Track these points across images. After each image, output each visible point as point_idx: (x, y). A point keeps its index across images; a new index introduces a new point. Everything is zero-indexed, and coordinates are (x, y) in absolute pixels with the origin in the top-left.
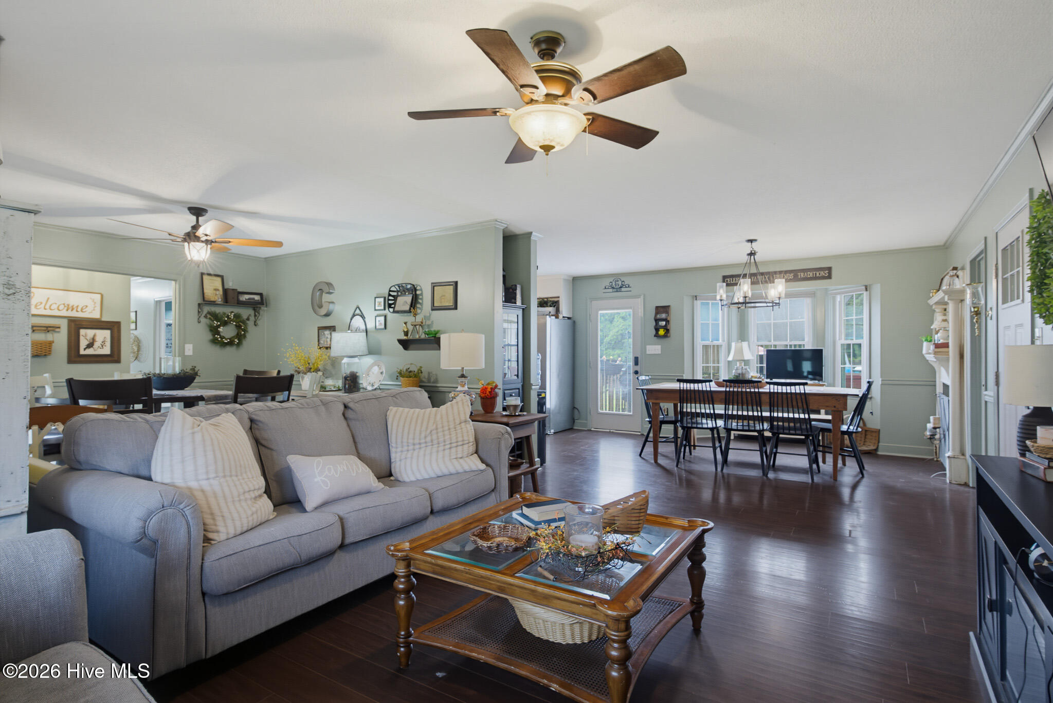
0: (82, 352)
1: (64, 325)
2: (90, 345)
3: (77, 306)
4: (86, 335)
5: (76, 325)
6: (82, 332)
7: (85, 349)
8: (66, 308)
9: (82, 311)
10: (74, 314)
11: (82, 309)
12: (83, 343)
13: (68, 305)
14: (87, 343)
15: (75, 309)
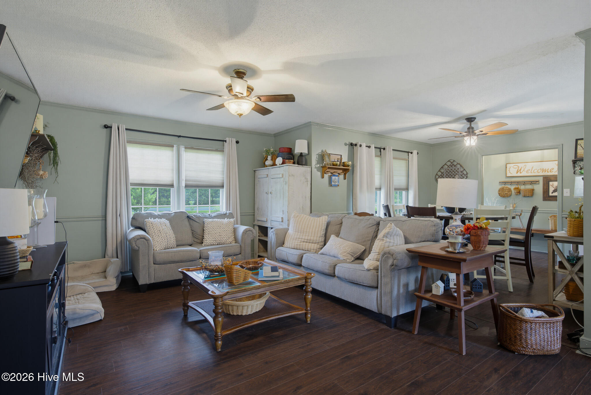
0: (551, 194)
1: (541, 180)
2: (555, 191)
3: (548, 169)
4: (553, 185)
5: (547, 180)
6: (551, 183)
7: (552, 193)
8: (542, 171)
9: (551, 172)
10: (546, 174)
11: (550, 170)
12: (551, 189)
13: (543, 169)
14: (553, 189)
15: (546, 172)
